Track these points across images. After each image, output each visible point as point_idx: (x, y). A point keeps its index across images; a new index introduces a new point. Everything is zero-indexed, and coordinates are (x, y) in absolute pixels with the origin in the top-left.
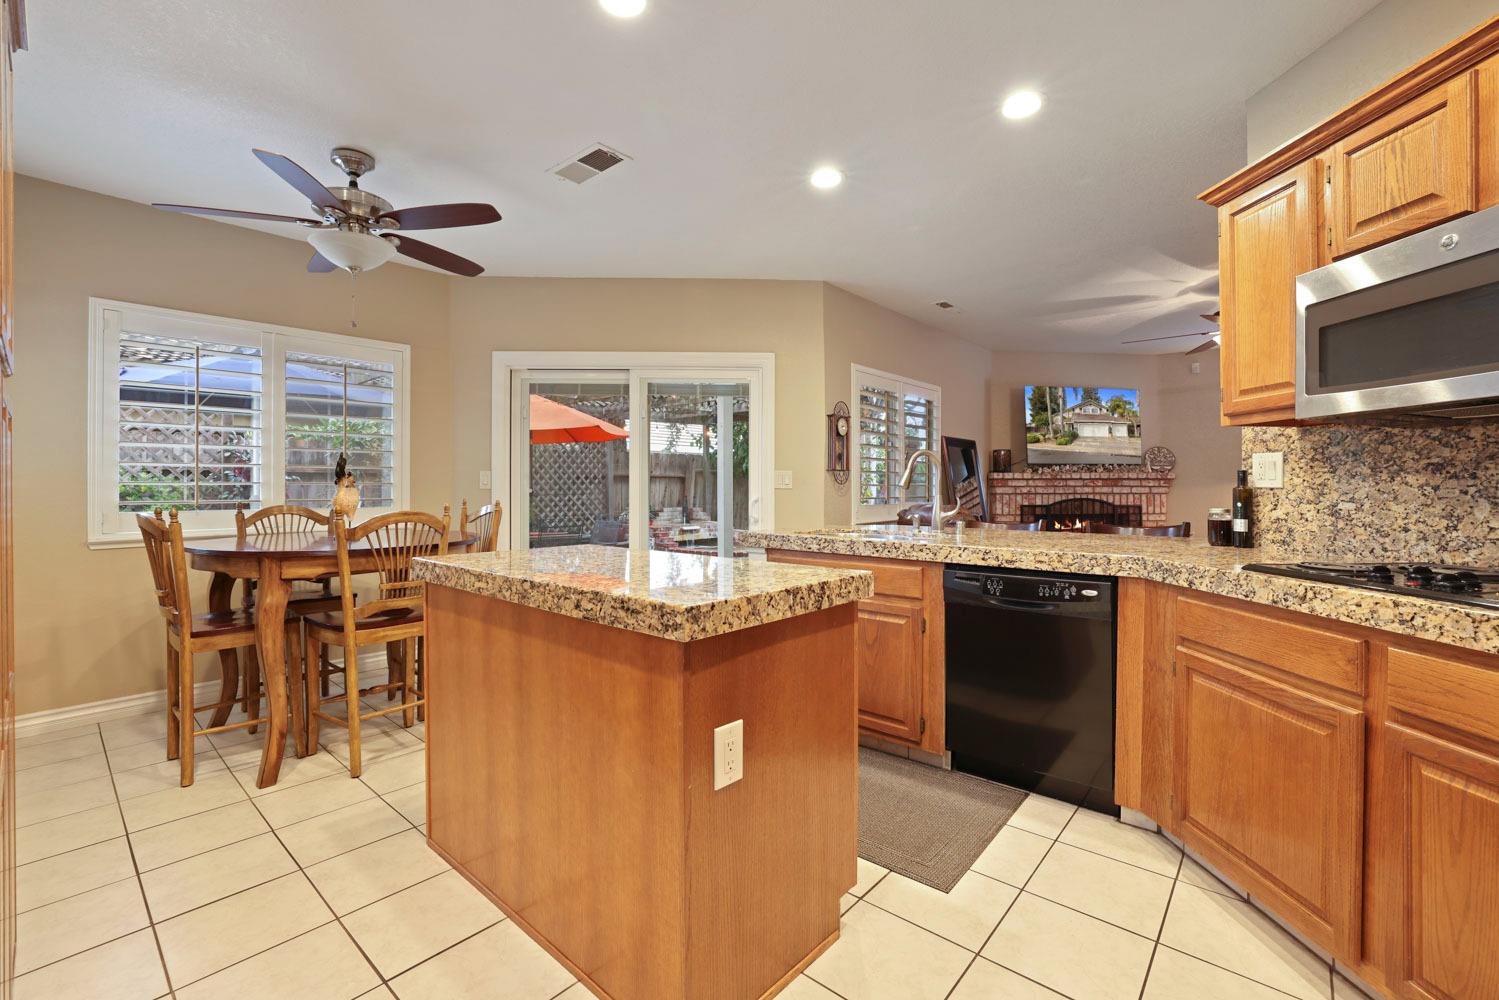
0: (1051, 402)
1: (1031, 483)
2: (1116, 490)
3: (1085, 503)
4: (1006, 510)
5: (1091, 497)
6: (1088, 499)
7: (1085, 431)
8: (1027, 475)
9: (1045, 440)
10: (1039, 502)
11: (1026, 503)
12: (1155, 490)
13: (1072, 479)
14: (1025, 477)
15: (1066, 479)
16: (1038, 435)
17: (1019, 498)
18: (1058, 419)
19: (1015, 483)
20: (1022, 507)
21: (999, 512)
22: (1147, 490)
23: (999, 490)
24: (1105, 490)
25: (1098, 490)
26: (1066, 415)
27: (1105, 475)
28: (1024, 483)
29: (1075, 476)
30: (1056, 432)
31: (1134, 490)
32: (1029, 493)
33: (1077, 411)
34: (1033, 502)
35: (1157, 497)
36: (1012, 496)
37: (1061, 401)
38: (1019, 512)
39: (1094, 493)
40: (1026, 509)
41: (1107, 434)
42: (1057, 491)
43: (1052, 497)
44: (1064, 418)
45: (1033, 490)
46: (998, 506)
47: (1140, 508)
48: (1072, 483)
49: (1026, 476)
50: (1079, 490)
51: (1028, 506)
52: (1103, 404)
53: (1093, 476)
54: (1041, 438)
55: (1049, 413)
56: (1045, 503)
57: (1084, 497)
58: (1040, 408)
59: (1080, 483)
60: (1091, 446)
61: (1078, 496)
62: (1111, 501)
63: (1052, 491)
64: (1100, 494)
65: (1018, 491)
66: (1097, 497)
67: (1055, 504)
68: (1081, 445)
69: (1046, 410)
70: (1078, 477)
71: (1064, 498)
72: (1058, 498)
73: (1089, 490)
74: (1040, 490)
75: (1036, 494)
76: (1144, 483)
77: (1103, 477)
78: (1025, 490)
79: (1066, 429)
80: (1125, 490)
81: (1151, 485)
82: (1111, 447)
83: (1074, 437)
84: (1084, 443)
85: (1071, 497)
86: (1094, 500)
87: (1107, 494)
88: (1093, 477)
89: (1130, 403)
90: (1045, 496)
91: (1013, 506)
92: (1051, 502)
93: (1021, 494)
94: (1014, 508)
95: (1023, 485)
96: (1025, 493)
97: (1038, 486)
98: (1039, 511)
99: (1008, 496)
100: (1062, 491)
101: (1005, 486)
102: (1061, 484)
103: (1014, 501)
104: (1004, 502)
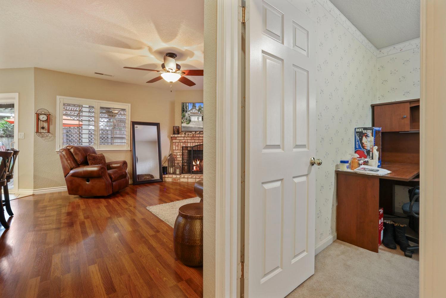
0: (186, 108)
1: (185, 138)
4: (177, 148)
8: (183, 135)
10: (189, 145)
11: (184, 146)
14: (182, 136)
15: (199, 137)
17: (182, 144)
18: (187, 114)
19: (179, 138)
20: (183, 147)
21: (174, 149)
23: (174, 141)
28: (183, 138)
30: (186, 119)
32: (185, 142)
34: (187, 145)
36: (179, 143)
37: (188, 108)
38: (181, 149)
40: (184, 148)
42: (196, 142)
43: (194, 143)
45: (186, 141)
46: (174, 147)
51: (185, 147)
55: (185, 112)
56: (192, 146)
63: (193, 141)
65: (181, 141)
67: (195, 146)
71: (199, 144)
72: (196, 144)
74: (189, 141)
75: (188, 142)
78: (183, 141)
90: (191, 143)
91: (179, 147)
92: (194, 145)
93: (182, 142)
94: (180, 147)
95: (182, 139)
96: (183, 142)
97: (188, 139)
98: (189, 149)
99: (177, 143)
100: (197, 141)
101: (176, 139)
102: (197, 139)
103: (180, 145)
104: (176, 145)
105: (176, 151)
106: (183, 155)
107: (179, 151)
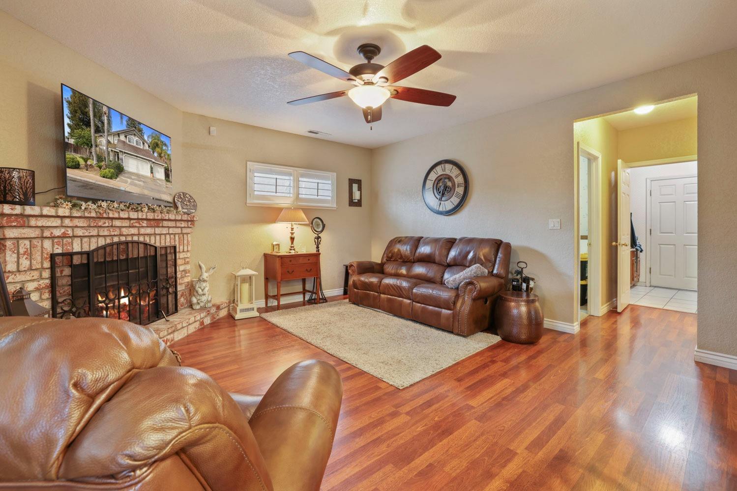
0: (95, 116)
1: (67, 222)
2: (158, 231)
3: (130, 245)
4: (25, 263)
5: (135, 238)
6: (133, 242)
7: (131, 165)
9: (88, 167)
10: (77, 248)
11: (59, 251)
12: (185, 231)
13: (120, 218)
14: (59, 214)
15: (112, 219)
16: (78, 157)
17: (47, 244)
18: (103, 141)
19: (41, 222)
20: (53, 257)
22: (179, 231)
23: (13, 233)
24: (149, 231)
25: (142, 231)
26: (111, 139)
27: (151, 216)
28: (57, 222)
29: (124, 215)
30: (100, 159)
31: (171, 231)
32: (64, 236)
33: (122, 138)
34: (69, 249)
35: (185, 236)
36: (35, 242)
37: (105, 119)
38: (47, 264)
39: (139, 235)
40: (58, 260)
41: (149, 174)
42: (101, 234)
43: (94, 240)
44: (109, 142)
45: (70, 232)
47: (175, 247)
48: (117, 223)
49: (61, 212)
50: (125, 231)
51: (62, 255)
52: (146, 138)
53: (140, 215)
54: (82, 162)
55: (92, 131)
56: (86, 248)
57: (129, 239)
58: (81, 120)
59: (126, 223)
60: (136, 185)
61: (123, 239)
62: (152, 242)
63: (94, 232)
64: (144, 235)
65: (47, 233)
66: (141, 239)
67: (98, 249)
68: (126, 182)
69: (88, 124)
70: (126, 216)
71: (108, 241)
72: (102, 242)
73: (134, 231)
74: (79, 232)
75: (74, 236)
76: (178, 224)
77: (149, 217)
78: (58, 232)
79: (111, 158)
80: (165, 231)
81: (183, 226)
82: (152, 190)
83: (119, 170)
84: (129, 180)
85: (116, 239)
86: (138, 243)
87: (149, 235)
88: (140, 217)
89: (165, 145)
90: (85, 240)
91: (37, 256)
92: (93, 247)
93: (52, 238)
94: (39, 258)
95: (54, 224)
96: (58, 237)
97: (77, 227)
98: (76, 260)
99: (27, 242)
100: (106, 233)
101: (23, 226)
102: (107, 225)
103: (39, 248)
104: (22, 251)
105: (20, 278)
106: (53, 287)
107: (36, 274)
